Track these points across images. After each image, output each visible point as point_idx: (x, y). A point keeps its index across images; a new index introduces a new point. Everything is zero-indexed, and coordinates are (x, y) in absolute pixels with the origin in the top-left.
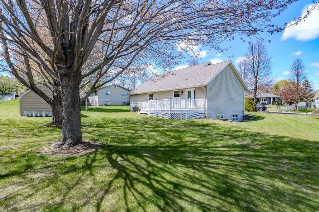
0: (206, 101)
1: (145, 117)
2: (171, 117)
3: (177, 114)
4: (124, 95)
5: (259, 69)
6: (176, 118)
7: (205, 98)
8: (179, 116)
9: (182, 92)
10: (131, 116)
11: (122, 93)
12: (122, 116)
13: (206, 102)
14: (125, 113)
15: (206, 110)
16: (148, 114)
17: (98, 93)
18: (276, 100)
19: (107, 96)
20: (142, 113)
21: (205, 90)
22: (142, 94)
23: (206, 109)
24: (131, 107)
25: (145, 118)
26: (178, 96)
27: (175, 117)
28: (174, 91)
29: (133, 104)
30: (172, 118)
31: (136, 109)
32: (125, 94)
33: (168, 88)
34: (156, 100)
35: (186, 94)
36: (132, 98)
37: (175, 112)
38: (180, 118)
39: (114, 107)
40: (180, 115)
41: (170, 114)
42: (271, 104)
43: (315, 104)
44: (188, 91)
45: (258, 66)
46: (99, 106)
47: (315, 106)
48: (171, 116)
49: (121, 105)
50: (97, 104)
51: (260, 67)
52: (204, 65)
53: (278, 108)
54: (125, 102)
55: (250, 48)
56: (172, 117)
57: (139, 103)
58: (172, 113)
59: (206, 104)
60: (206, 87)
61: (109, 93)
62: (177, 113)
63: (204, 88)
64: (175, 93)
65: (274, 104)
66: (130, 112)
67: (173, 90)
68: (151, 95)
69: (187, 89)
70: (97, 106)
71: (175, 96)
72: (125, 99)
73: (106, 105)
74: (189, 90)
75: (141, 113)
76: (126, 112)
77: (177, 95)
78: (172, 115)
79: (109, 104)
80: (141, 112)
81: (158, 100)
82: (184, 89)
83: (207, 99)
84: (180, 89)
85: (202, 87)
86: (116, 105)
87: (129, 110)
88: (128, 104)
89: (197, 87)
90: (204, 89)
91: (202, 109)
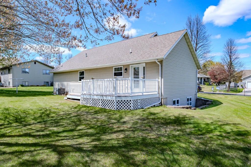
0: (161, 81)
1: (75, 106)
2: (117, 107)
3: (126, 101)
4: (46, 74)
5: (198, 47)
6: (125, 108)
7: (160, 78)
8: (129, 104)
9: (126, 69)
10: (55, 103)
11: (44, 72)
12: (40, 104)
13: (161, 83)
14: (45, 98)
15: (161, 94)
16: (79, 100)
17: (11, 71)
18: (206, 80)
19: (25, 74)
20: (70, 99)
21: (160, 67)
22: (69, 72)
23: (161, 92)
24: (54, 89)
25: (75, 108)
26: (121, 74)
27: (123, 107)
28: (114, 68)
29: (57, 85)
30: (119, 108)
31: (62, 92)
32: (48, 72)
33: (107, 63)
34: (91, 80)
35: (131, 71)
36: (56, 78)
37: (123, 98)
38: (130, 108)
39: (33, 89)
40: (130, 102)
41: (115, 101)
42: (202, 84)
43: (243, 85)
44: (134, 68)
45: (196, 44)
46: (13, 87)
47: (243, 86)
48: (117, 104)
49: (43, 86)
50: (11, 85)
51: (199, 45)
52: (150, 36)
53: (213, 88)
54: (48, 82)
55: (189, 24)
56: (119, 105)
57: (65, 83)
58: (118, 99)
59: (161, 86)
60: (161, 62)
61: (27, 70)
62: (126, 99)
63: (158, 63)
64: (115, 71)
65: (205, 84)
66: (53, 95)
67: (112, 67)
68: (82, 73)
69: (132, 65)
70: (11, 87)
71: (116, 74)
72: (48, 79)
73: (22, 86)
74: (136, 66)
75: (68, 98)
76: (48, 95)
77: (118, 73)
78: (119, 102)
79: (27, 84)
80: (68, 96)
81: (94, 80)
82: (129, 65)
83: (163, 79)
84: (124, 66)
85: (156, 61)
86: (36, 85)
87: (53, 92)
88: (51, 84)
89: (148, 63)
90: (159, 65)
91: (156, 93)
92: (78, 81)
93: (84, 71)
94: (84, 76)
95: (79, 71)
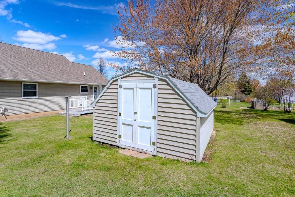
9: (91, 88)
28: (81, 85)
64: (81, 88)
71: (82, 91)
82: (92, 85)
92: (21, 97)
93: (37, 84)
94: (37, 90)
95: (23, 83)
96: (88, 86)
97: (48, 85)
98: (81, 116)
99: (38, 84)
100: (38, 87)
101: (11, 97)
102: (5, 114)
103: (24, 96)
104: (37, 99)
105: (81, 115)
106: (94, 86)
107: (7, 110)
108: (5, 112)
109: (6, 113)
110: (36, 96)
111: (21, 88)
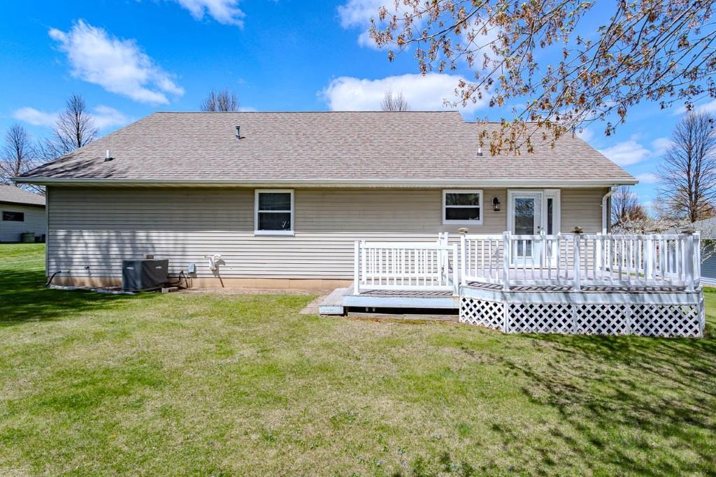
9: (496, 201)
16: (455, 312)
20: (361, 310)
21: (605, 203)
28: (445, 192)
44: (518, 201)
64: (447, 203)
69: (517, 192)
80: (353, 300)
84: (486, 191)
85: (613, 188)
92: (253, 230)
93: (292, 192)
94: (292, 212)
95: (257, 192)
96: (480, 193)
97: (324, 194)
98: (345, 314)
99: (295, 194)
100: (295, 202)
101: (230, 229)
102: (220, 272)
103: (261, 228)
104: (293, 239)
105: (348, 310)
106: (510, 193)
107: (224, 263)
108: (220, 269)
109: (222, 270)
110: (288, 227)
111: (253, 206)
